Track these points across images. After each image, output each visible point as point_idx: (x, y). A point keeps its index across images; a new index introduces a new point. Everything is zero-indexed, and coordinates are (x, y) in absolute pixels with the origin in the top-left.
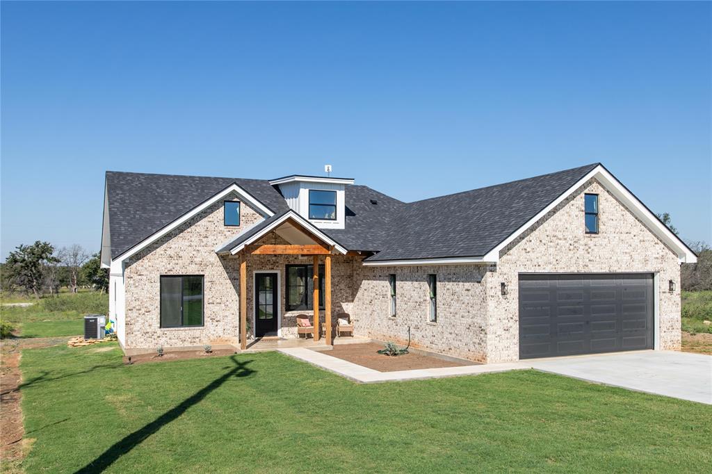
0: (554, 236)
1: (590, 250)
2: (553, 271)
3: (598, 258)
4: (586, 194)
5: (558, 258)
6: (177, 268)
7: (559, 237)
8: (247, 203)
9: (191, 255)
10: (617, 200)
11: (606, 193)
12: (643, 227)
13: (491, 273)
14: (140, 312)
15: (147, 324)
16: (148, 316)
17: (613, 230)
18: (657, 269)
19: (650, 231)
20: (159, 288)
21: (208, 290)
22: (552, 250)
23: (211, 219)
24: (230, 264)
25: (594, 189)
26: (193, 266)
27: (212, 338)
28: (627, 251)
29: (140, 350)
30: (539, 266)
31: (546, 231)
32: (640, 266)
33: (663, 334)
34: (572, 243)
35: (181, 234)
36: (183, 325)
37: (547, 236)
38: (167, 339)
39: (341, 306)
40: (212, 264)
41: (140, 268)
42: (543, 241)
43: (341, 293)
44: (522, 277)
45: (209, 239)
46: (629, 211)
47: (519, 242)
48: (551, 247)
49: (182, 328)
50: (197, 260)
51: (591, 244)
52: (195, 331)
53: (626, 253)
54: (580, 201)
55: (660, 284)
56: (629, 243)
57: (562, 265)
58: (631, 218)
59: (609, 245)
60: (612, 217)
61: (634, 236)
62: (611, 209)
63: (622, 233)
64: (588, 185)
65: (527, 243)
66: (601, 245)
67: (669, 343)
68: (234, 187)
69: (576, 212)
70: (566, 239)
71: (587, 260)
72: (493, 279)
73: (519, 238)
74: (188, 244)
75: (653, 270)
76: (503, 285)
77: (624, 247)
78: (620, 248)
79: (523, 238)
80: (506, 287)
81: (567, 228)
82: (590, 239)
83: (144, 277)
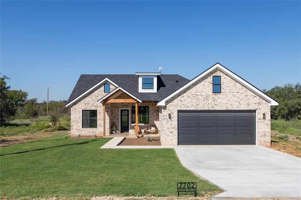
0: (195, 95)
1: (215, 100)
2: (195, 109)
3: (220, 103)
4: (213, 76)
5: (198, 104)
6: (88, 107)
7: (198, 95)
8: (112, 84)
9: (93, 103)
10: (231, 78)
11: (225, 75)
12: (246, 89)
13: (164, 110)
14: (76, 122)
15: (78, 126)
16: (78, 124)
17: (229, 91)
18: (255, 108)
19: (251, 91)
20: (82, 114)
21: (98, 115)
22: (194, 101)
23: (99, 90)
25: (218, 74)
26: (93, 107)
27: (100, 132)
28: (237, 100)
29: (75, 135)
30: (188, 107)
31: (192, 92)
32: (245, 107)
33: (259, 138)
34: (206, 97)
35: (89, 96)
36: (90, 127)
37: (192, 95)
38: (84, 132)
39: (154, 122)
40: (100, 106)
41: (75, 108)
42: (190, 97)
43: (154, 117)
44: (179, 111)
45: (99, 97)
46: (238, 83)
47: (178, 97)
48: (194, 99)
50: (95, 105)
51: (216, 97)
52: (93, 130)
53: (236, 101)
54: (210, 79)
55: (258, 116)
56: (238, 97)
57: (200, 106)
58: (240, 86)
59: (226, 98)
60: (228, 86)
61: (241, 94)
62: (228, 82)
63: (234, 92)
64: (215, 72)
65: (182, 98)
66: (222, 98)
67: (263, 143)
68: (107, 79)
69: (208, 85)
70: (202, 96)
71: (214, 105)
72: (165, 112)
73: (177, 96)
74: (92, 99)
75: (253, 109)
76: (170, 115)
77: (235, 99)
78: (233, 99)
79: (180, 96)
80: (171, 116)
81: (202, 91)
82: (215, 95)
83: (77, 111)
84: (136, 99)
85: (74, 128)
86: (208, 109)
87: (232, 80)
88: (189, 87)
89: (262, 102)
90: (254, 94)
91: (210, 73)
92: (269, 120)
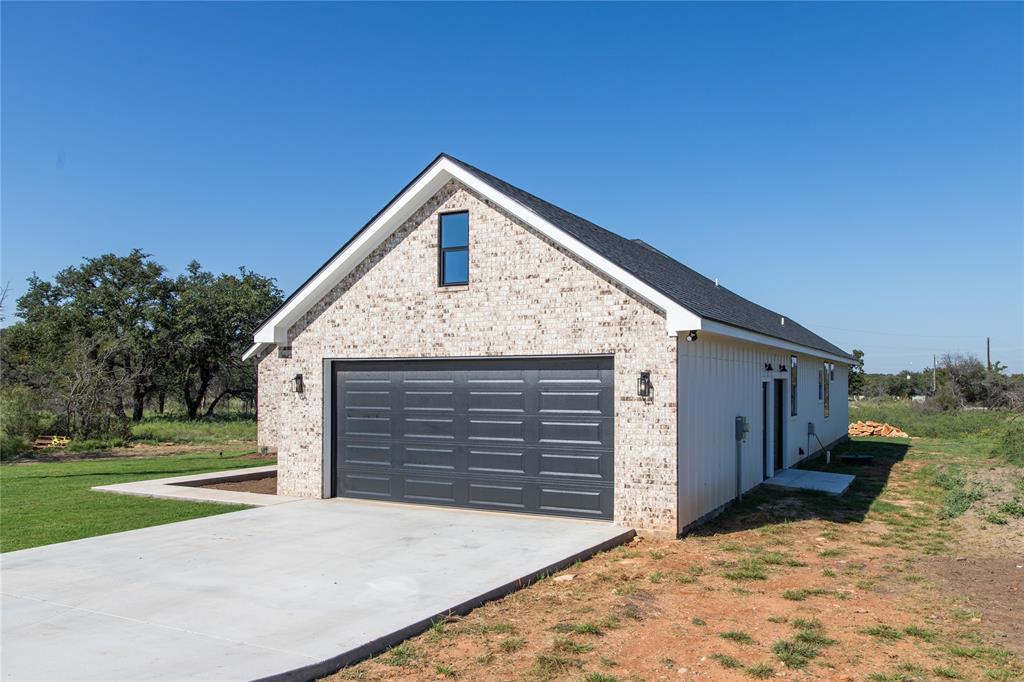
0: (380, 297)
1: (446, 316)
2: (378, 355)
3: (463, 329)
4: (441, 215)
5: (386, 332)
7: (389, 296)
10: (507, 214)
11: (483, 205)
12: (568, 260)
13: (283, 359)
17: (498, 274)
18: (606, 347)
19: (588, 267)
22: (375, 320)
25: (457, 201)
28: (529, 313)
30: (355, 347)
31: (367, 288)
32: (562, 341)
33: (622, 491)
34: (412, 304)
37: (369, 297)
42: (362, 306)
46: (534, 232)
47: (324, 310)
48: (374, 314)
51: (449, 304)
53: (526, 316)
54: (429, 229)
55: (621, 383)
56: (535, 298)
57: (394, 343)
58: (541, 247)
59: (486, 304)
60: (494, 250)
61: (547, 281)
62: (493, 235)
63: (516, 278)
64: (445, 198)
65: (337, 311)
66: (470, 305)
67: (640, 514)
69: (419, 251)
70: (401, 299)
71: (442, 335)
72: (286, 368)
73: (323, 304)
75: (595, 351)
76: (299, 378)
77: (521, 306)
78: (513, 308)
79: (330, 304)
80: (305, 381)
81: (402, 281)
82: (446, 295)
86: (420, 356)
87: (509, 222)
88: (359, 266)
89: (638, 318)
90: (601, 280)
91: (428, 203)
92: (671, 405)
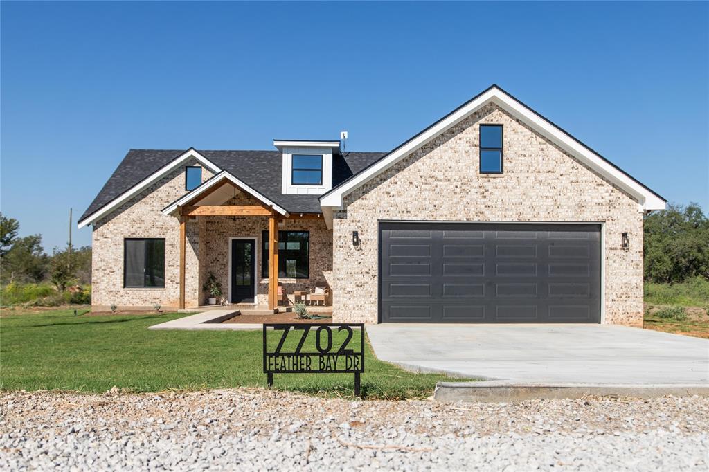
0: (431, 177)
1: (486, 194)
2: (430, 219)
3: (500, 203)
4: (481, 125)
5: (437, 203)
6: (140, 231)
7: (439, 177)
8: (208, 168)
9: (153, 219)
10: (532, 130)
11: (514, 123)
12: (575, 164)
13: (338, 220)
14: (105, 272)
15: (111, 283)
16: (113, 276)
17: (526, 169)
18: (600, 218)
19: (589, 169)
20: (123, 250)
21: (169, 252)
22: (426, 194)
23: (172, 185)
24: (191, 228)
25: (494, 118)
26: (155, 230)
27: (171, 299)
28: (548, 194)
29: (105, 307)
30: (408, 212)
31: (419, 171)
32: (571, 214)
33: (611, 303)
34: (459, 184)
35: (143, 200)
36: (145, 286)
37: (421, 177)
38: (129, 298)
39: (322, 275)
40: (173, 228)
41: (105, 231)
42: (415, 183)
43: (323, 261)
44: (383, 225)
46: (552, 144)
47: (379, 184)
48: (426, 190)
49: (143, 289)
50: (159, 224)
51: (489, 186)
52: (155, 292)
53: (546, 197)
54: (472, 133)
55: (609, 239)
56: (553, 185)
57: (443, 211)
58: (556, 154)
59: (518, 187)
60: (523, 153)
61: (561, 175)
62: (522, 143)
63: (539, 172)
64: (485, 114)
65: (391, 186)
66: (505, 187)
67: (622, 316)
68: (192, 153)
69: (466, 147)
70: (449, 180)
71: (483, 206)
72: (342, 226)
73: (378, 179)
74: (150, 209)
75: (593, 220)
76: (355, 234)
77: (544, 190)
78: (537, 191)
79: (385, 180)
80: (360, 237)
81: (450, 167)
82: (487, 180)
83: (110, 240)
84: (271, 206)
85: (100, 287)
86: (465, 220)
87: (534, 135)
88: (412, 154)
89: (620, 201)
90: (597, 177)
91: (472, 116)
92: (640, 252)
